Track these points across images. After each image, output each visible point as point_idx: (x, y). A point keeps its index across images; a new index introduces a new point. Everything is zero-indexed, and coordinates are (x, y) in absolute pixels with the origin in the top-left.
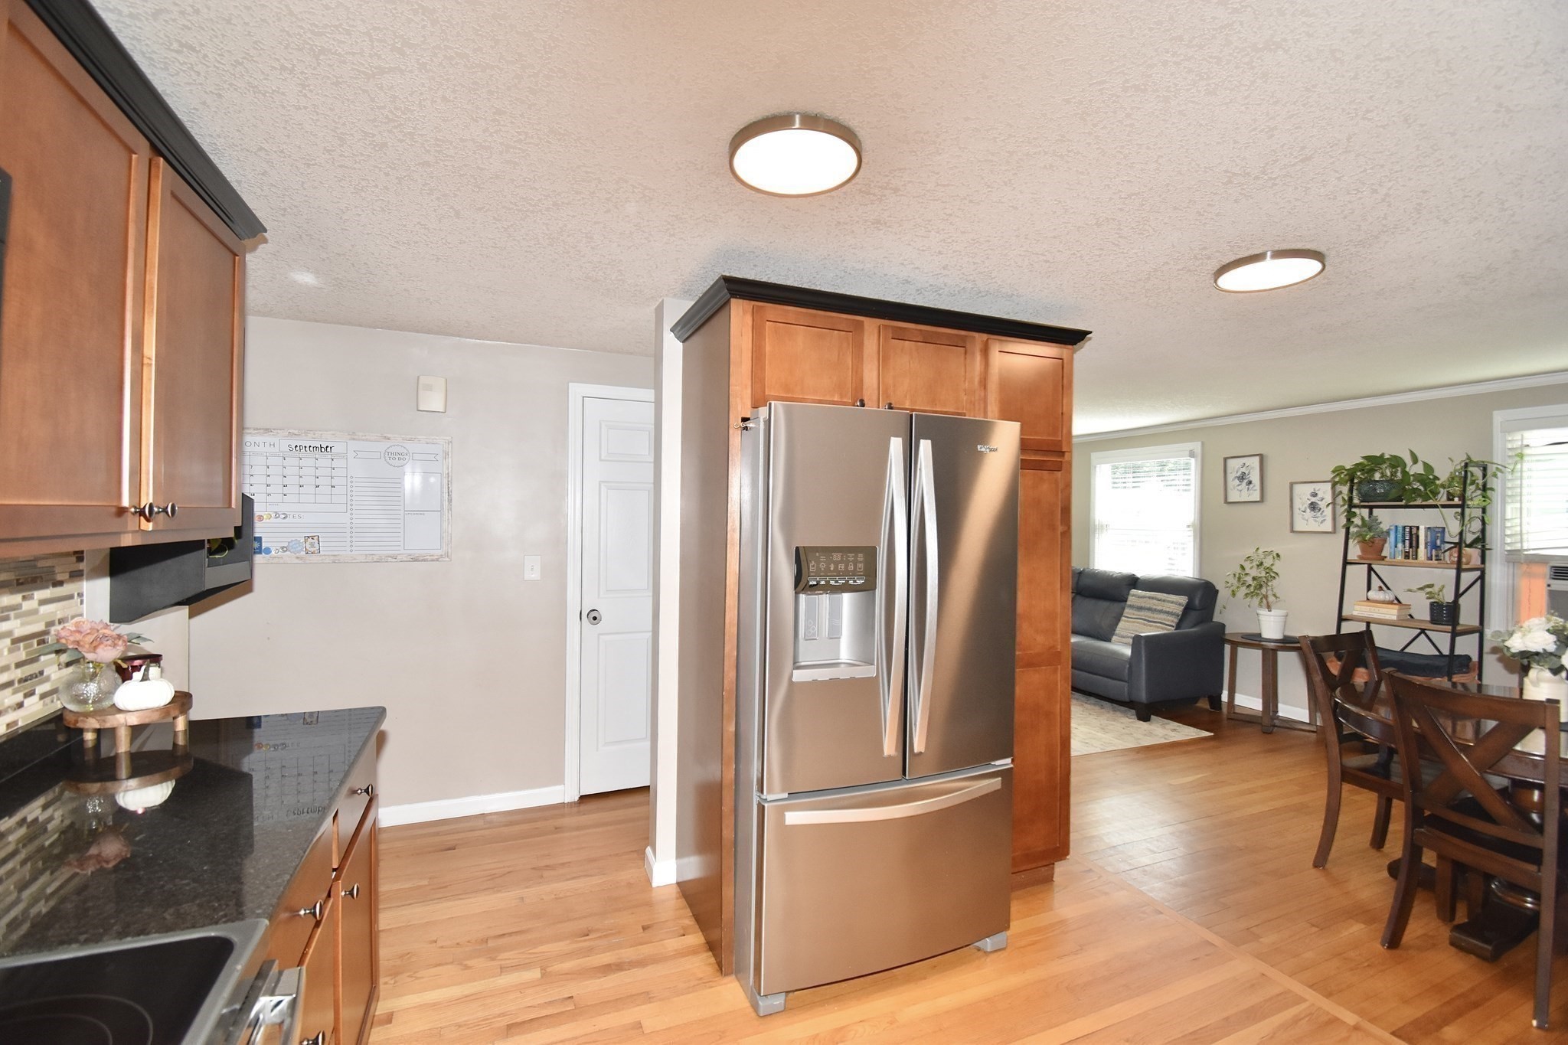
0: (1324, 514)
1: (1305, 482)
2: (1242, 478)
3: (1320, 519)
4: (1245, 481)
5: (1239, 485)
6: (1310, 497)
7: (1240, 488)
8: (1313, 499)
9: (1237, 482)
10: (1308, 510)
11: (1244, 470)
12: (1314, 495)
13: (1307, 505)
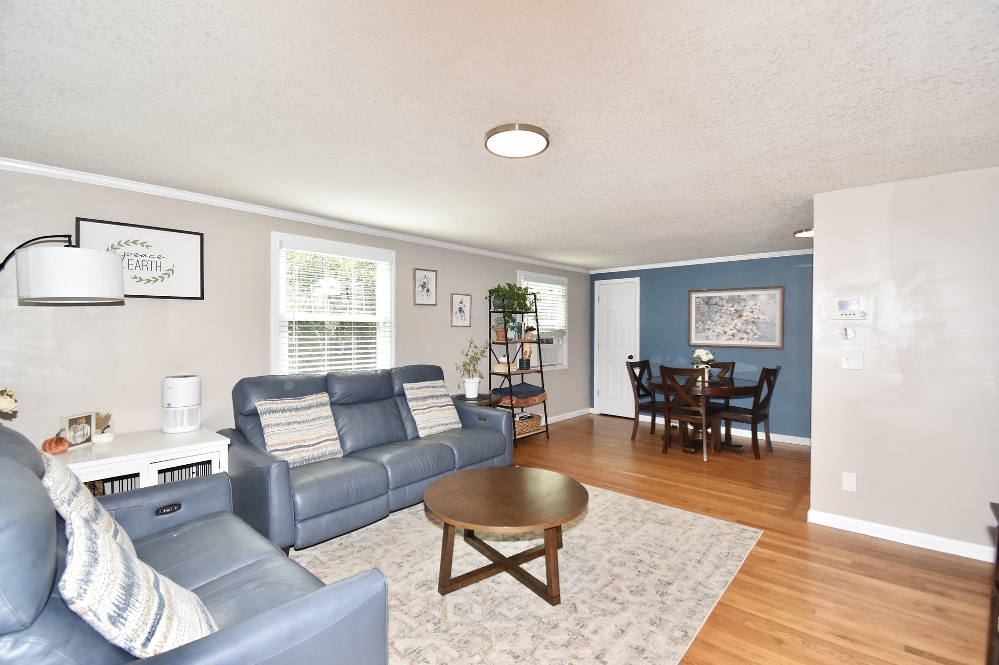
0: (465, 315)
1: (460, 294)
2: (423, 286)
3: (463, 318)
4: (426, 289)
5: (422, 292)
6: (459, 304)
7: (422, 293)
8: (461, 306)
9: (421, 289)
10: (458, 312)
11: (425, 280)
12: (461, 303)
13: (458, 309)
